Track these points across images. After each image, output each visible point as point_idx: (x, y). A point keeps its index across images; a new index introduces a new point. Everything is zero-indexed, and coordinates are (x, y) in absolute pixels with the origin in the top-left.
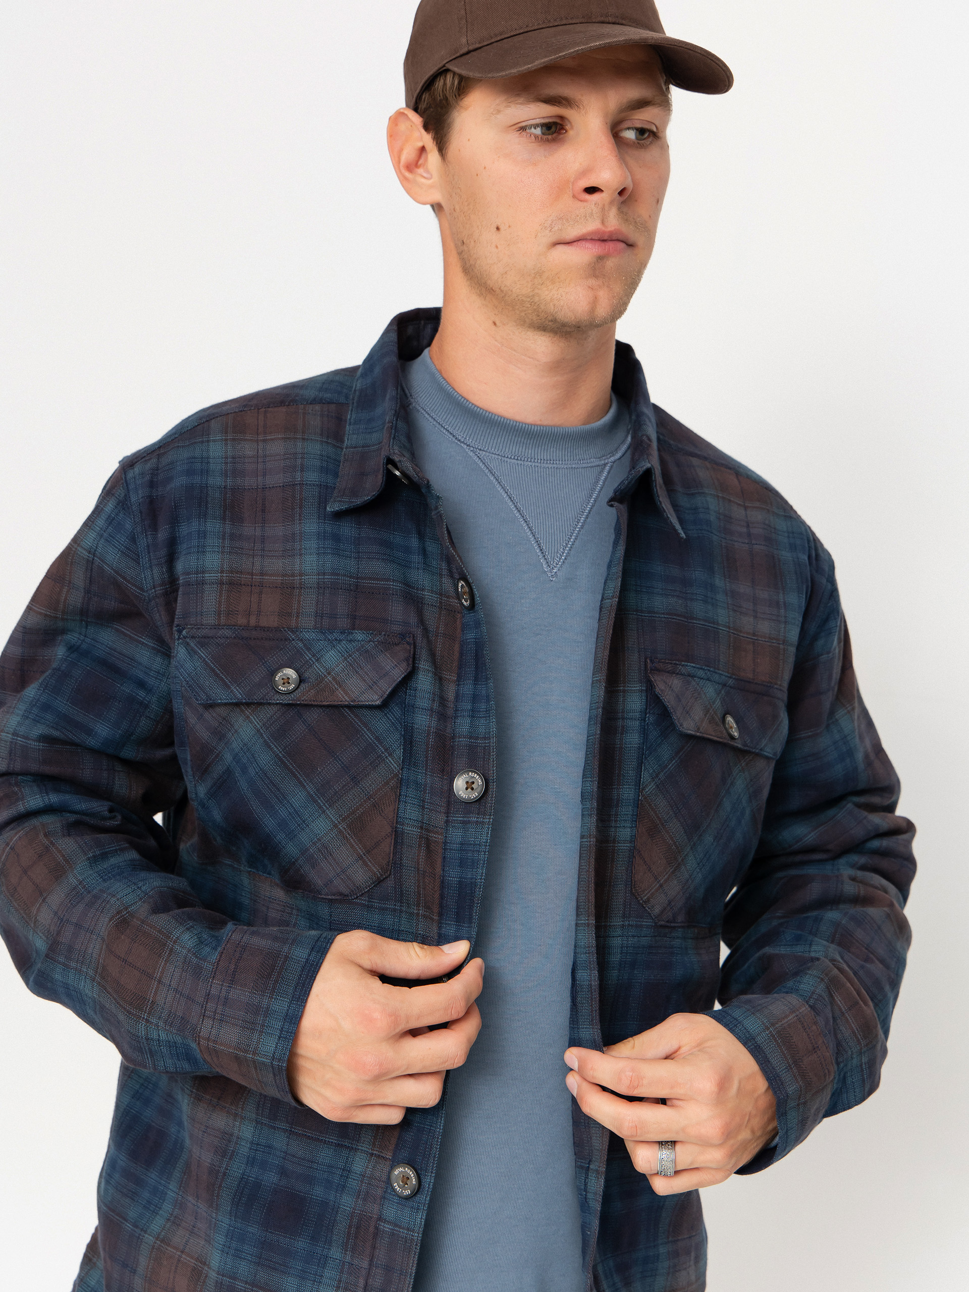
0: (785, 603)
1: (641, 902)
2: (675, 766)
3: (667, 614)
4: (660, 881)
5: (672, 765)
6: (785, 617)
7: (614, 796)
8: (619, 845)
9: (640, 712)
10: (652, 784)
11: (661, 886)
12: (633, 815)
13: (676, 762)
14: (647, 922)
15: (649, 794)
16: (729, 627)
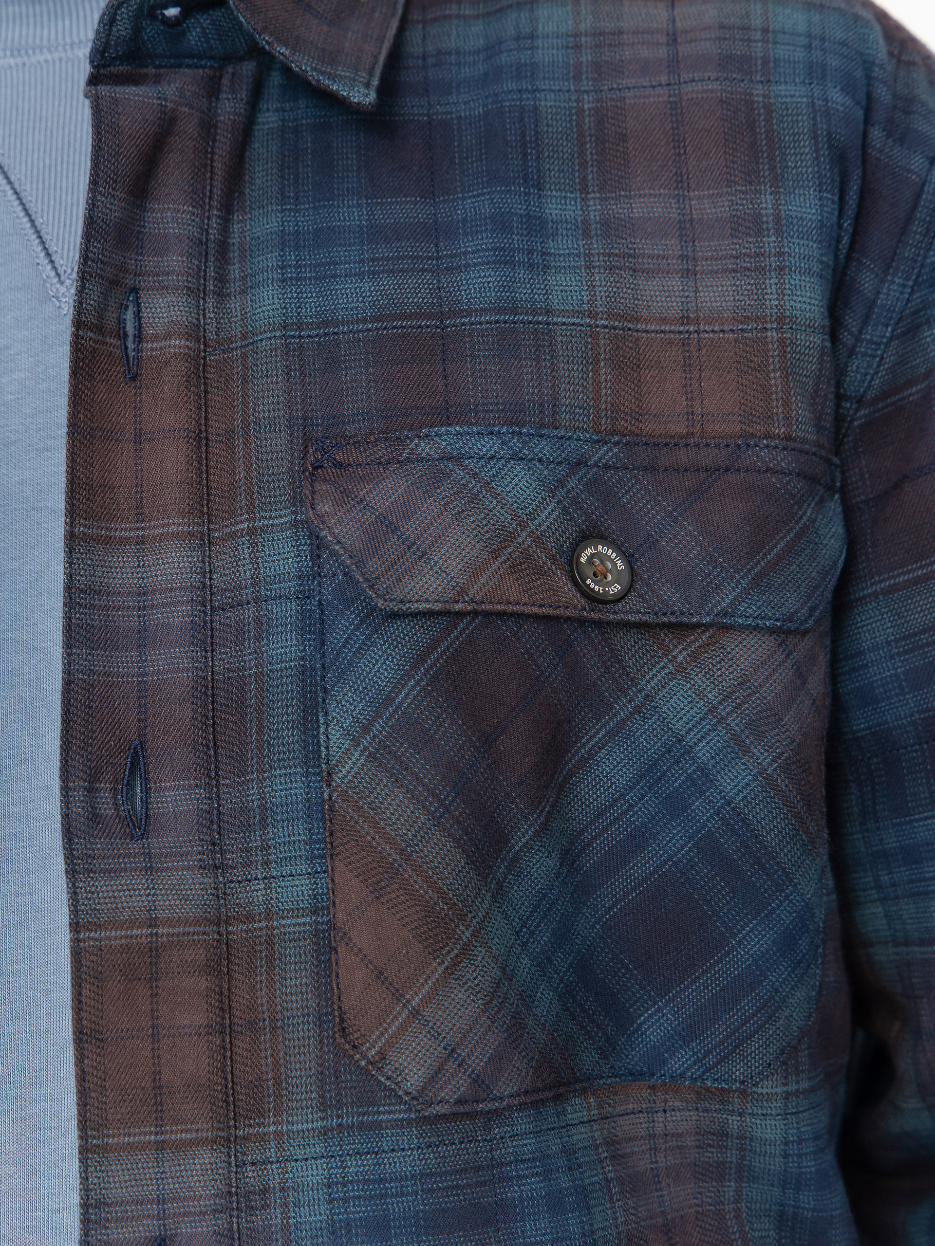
0: (778, 219)
1: (363, 1063)
2: (415, 698)
3: (374, 319)
4: (408, 1001)
5: (407, 695)
6: (780, 254)
7: (253, 801)
8: (283, 922)
9: (300, 578)
10: (357, 754)
11: (415, 1013)
12: (310, 842)
13: (417, 683)
14: (389, 1113)
15: (350, 781)
16: (593, 315)
